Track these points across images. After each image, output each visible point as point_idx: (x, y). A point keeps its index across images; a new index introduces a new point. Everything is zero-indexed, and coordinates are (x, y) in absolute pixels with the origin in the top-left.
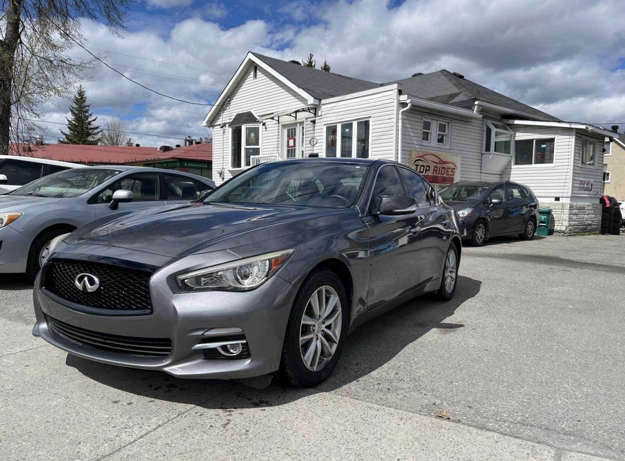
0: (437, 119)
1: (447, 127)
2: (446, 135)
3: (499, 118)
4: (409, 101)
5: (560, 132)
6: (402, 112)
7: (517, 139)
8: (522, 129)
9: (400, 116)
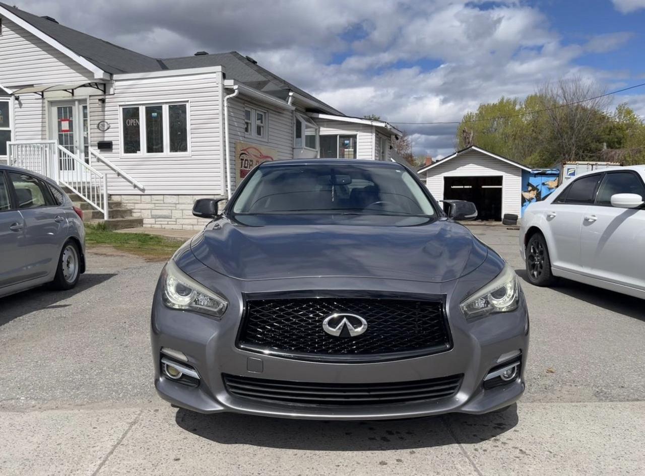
0: (256, 108)
1: (263, 116)
2: (263, 127)
3: (304, 111)
4: (236, 87)
5: (361, 128)
6: (228, 99)
7: (322, 133)
8: (325, 123)
9: (226, 104)
